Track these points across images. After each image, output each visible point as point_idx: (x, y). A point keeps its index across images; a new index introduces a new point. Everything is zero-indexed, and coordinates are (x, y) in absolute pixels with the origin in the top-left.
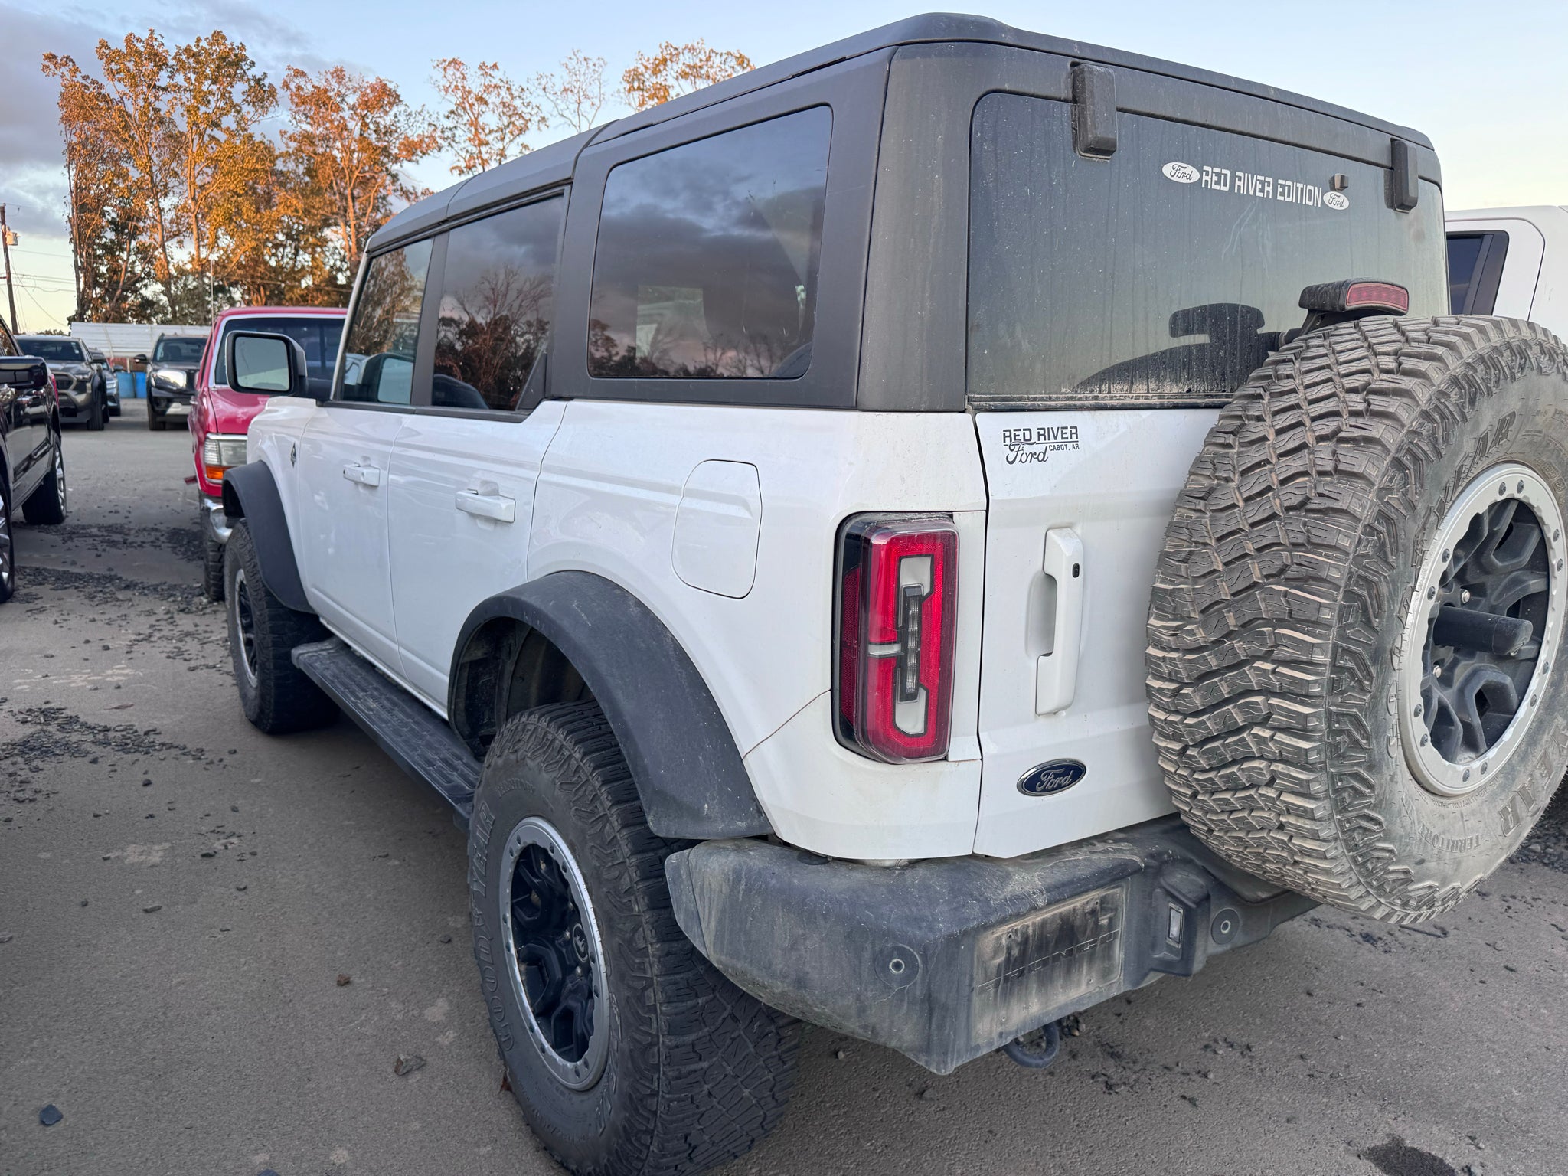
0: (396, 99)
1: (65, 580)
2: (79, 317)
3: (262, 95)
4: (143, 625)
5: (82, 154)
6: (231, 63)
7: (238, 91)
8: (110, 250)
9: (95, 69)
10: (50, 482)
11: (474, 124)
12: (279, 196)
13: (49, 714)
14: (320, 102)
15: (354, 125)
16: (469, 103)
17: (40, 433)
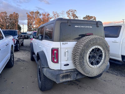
0: (49, 15)
1: (22, 50)
2: (28, 31)
3: (40, 15)
4: (26, 53)
5: (28, 19)
6: (38, 13)
8: (30, 26)
9: (29, 14)
10: (23, 43)
11: (55, 16)
12: (41, 22)
13: (19, 59)
14: (44, 15)
15: (46, 17)
16: (55, 15)
17: (22, 39)
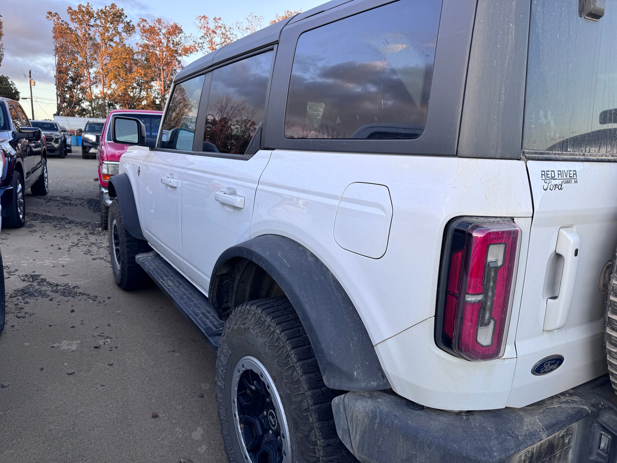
0: (181, 31)
1: (45, 219)
2: (58, 114)
3: (129, 29)
4: (75, 239)
5: (60, 51)
6: (118, 16)
7: (120, 27)
8: (70, 88)
10: (42, 178)
11: (211, 41)
12: (135, 68)
13: (34, 277)
14: (151, 32)
15: (164, 41)
16: (209, 33)
17: (38, 158)
